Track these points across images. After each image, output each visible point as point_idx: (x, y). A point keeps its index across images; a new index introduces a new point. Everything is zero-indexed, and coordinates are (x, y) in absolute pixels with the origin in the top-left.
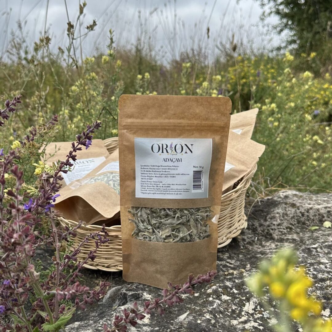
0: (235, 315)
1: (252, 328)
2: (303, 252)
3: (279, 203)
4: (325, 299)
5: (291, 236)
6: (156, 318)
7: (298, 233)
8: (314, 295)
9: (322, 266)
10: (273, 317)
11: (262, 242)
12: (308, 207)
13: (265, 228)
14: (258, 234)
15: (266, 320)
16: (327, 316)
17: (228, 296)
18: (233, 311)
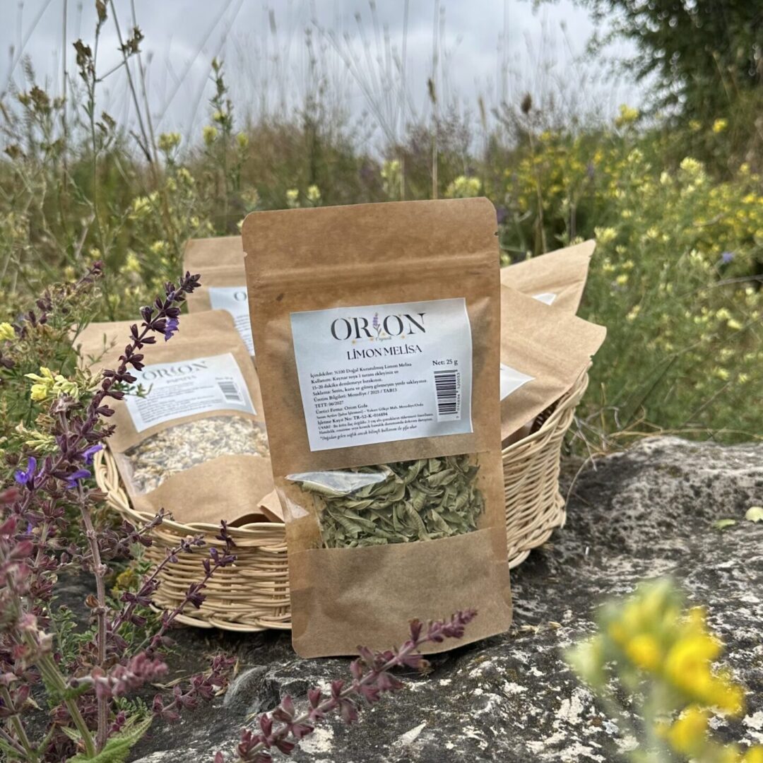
0: (537, 728)
1: (577, 759)
2: (698, 578)
3: (641, 467)
4: (752, 688)
5: (669, 542)
6: (346, 740)
7: (686, 536)
8: (726, 680)
9: (745, 612)
10: (628, 732)
11: (600, 558)
12: (708, 473)
13: (608, 525)
14: (591, 540)
15: (611, 740)
16: (758, 728)
17: (519, 684)
18: (533, 721)
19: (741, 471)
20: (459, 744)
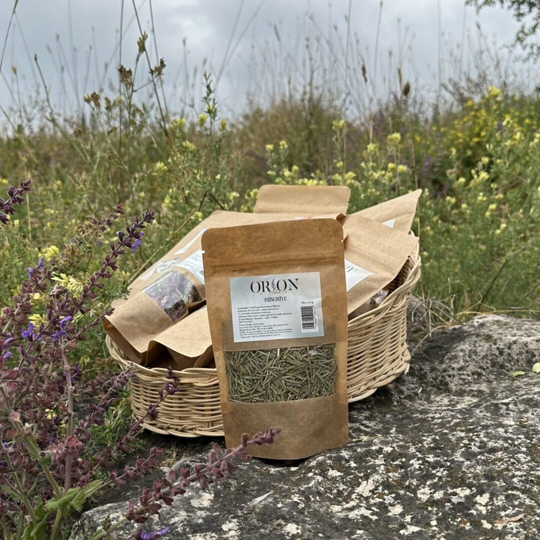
0: (341, 498)
1: (359, 517)
2: (486, 409)
3: (469, 335)
4: (486, 479)
5: (477, 385)
6: (221, 500)
7: (490, 382)
8: (471, 473)
9: (501, 430)
10: (399, 503)
11: (430, 395)
12: (509, 339)
13: (439, 374)
14: (426, 384)
15: (387, 507)
16: (484, 504)
17: (339, 471)
18: (340, 493)
19: (532, 338)
20: (286, 504)
